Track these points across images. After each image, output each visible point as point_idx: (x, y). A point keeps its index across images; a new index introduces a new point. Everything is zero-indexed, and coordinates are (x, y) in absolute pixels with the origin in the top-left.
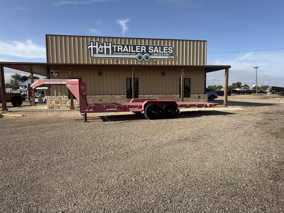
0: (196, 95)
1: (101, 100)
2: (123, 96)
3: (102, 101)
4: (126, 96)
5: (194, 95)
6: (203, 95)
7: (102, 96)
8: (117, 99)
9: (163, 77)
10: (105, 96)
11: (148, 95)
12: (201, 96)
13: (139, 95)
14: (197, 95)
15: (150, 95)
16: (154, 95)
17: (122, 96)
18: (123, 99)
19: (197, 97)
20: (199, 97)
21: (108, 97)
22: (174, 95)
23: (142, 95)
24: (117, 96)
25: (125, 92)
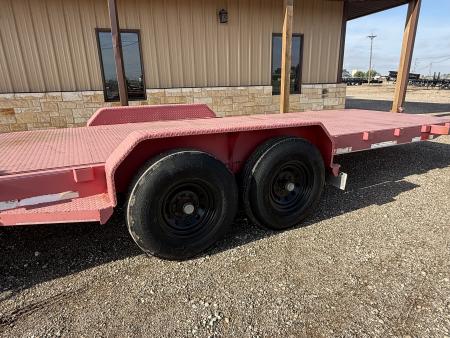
0: (317, 86)
1: (8, 110)
2: (92, 93)
3: (13, 113)
4: (102, 93)
5: (311, 86)
6: (335, 85)
7: (8, 96)
8: (69, 105)
9: (222, 27)
10: (22, 95)
11: (179, 90)
12: (330, 90)
13: (148, 91)
14: (320, 86)
15: (184, 90)
16: (196, 90)
17: (89, 93)
18: (91, 105)
19: (320, 92)
20: (325, 91)
21: (34, 98)
22: (257, 88)
23: (157, 91)
24: (68, 96)
25: (98, 81)
